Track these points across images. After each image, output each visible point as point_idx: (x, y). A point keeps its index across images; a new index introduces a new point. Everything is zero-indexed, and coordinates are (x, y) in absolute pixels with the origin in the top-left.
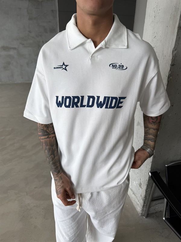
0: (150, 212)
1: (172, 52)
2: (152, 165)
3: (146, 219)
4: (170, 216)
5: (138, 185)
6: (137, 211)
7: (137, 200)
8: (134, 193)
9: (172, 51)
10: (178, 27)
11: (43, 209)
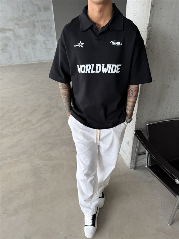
0: (137, 166)
1: (147, 28)
2: (136, 125)
3: (135, 171)
4: (151, 164)
5: (127, 144)
6: (127, 166)
7: (126, 157)
8: (124, 152)
9: (147, 26)
10: (151, 6)
11: (50, 167)
